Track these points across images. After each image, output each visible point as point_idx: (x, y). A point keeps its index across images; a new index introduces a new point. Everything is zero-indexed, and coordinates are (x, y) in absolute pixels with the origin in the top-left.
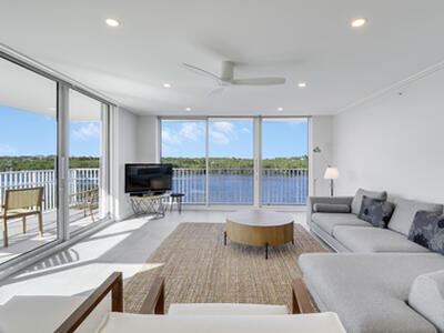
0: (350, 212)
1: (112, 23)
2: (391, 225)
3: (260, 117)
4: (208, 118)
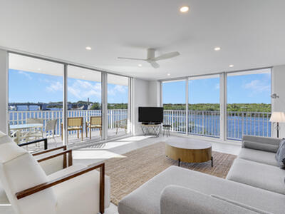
1: (89, 48)
3: (225, 73)
4: (187, 78)
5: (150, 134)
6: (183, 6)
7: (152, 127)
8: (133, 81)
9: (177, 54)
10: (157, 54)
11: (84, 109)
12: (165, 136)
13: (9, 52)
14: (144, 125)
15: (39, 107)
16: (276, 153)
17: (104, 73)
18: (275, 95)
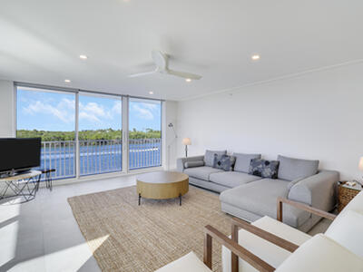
0: (204, 165)
2: (236, 167)
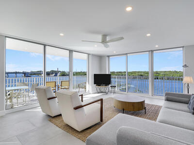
1: (62, 35)
3: (152, 51)
4: (126, 54)
5: (102, 92)
6: (128, 7)
7: (103, 88)
8: (90, 56)
9: (122, 38)
10: (108, 39)
11: (54, 76)
12: (112, 94)
13: (6, 37)
14: (97, 86)
15: (24, 75)
16: (188, 103)
17: (71, 51)
18: (185, 65)
